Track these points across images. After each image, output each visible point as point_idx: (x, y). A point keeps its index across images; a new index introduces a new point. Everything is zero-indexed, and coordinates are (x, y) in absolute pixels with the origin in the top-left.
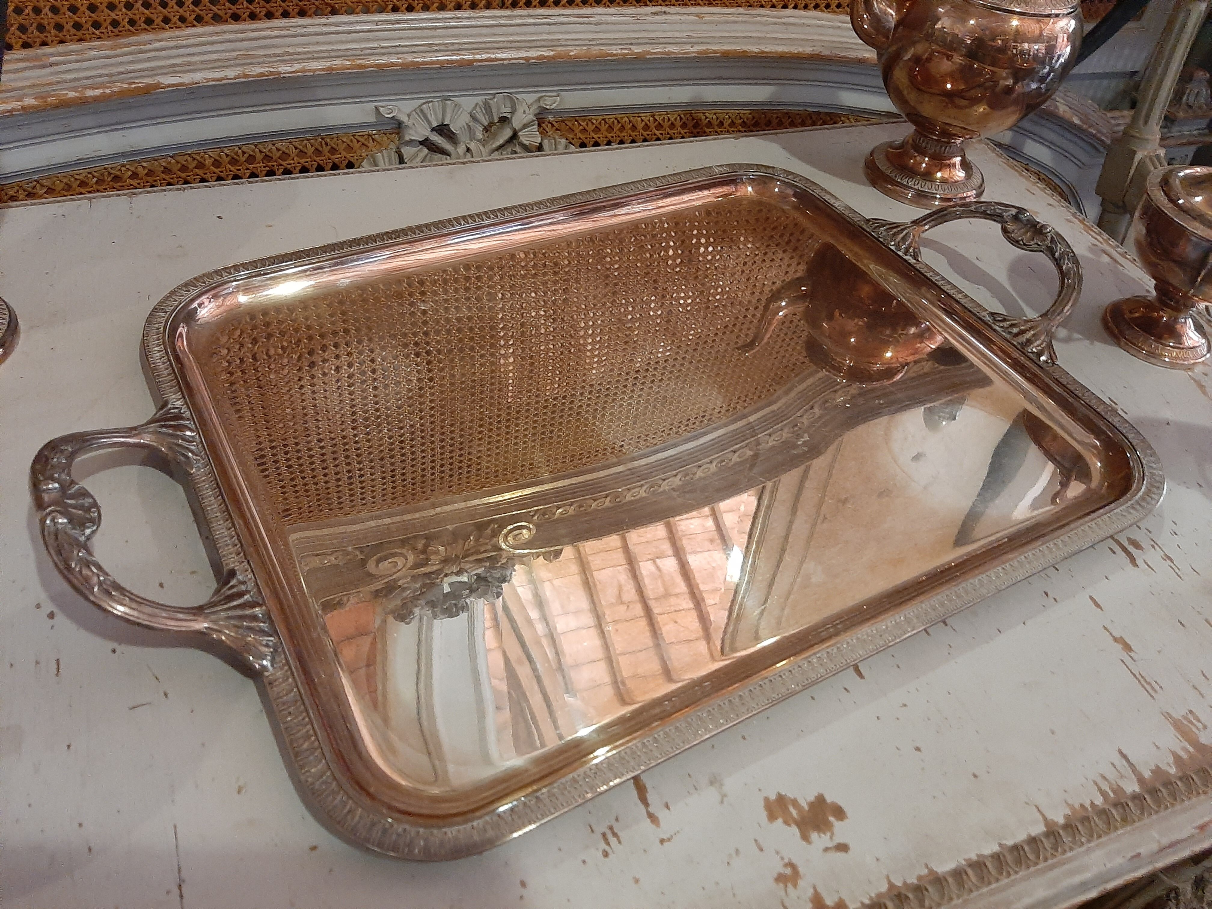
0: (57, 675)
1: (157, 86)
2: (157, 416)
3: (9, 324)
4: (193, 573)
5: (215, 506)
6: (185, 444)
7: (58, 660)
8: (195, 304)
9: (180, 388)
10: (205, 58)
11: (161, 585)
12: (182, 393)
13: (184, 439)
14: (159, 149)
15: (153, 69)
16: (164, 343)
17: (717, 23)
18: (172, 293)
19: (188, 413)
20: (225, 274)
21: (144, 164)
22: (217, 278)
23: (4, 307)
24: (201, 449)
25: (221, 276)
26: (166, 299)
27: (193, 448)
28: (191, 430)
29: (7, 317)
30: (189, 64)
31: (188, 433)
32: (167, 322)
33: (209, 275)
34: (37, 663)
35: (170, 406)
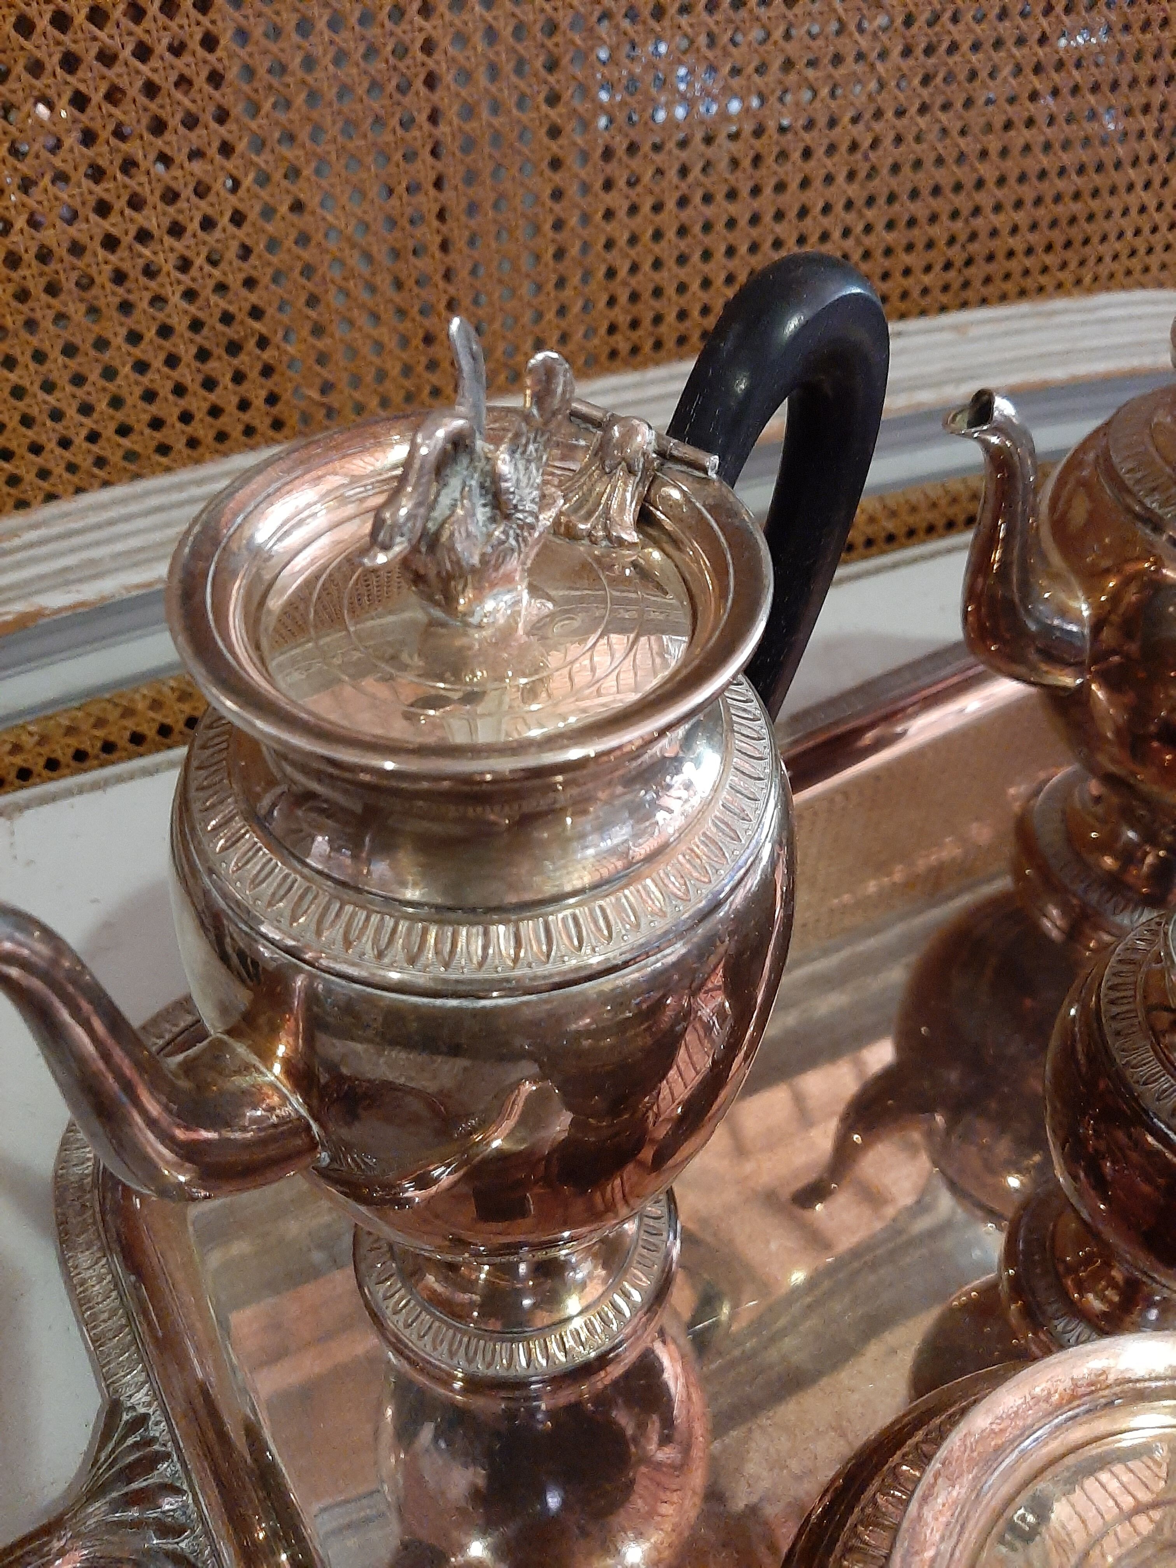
1: (39, 614)
10: (119, 547)
14: (54, 702)
15: (27, 582)
17: (991, 337)
21: (32, 728)
30: (92, 562)
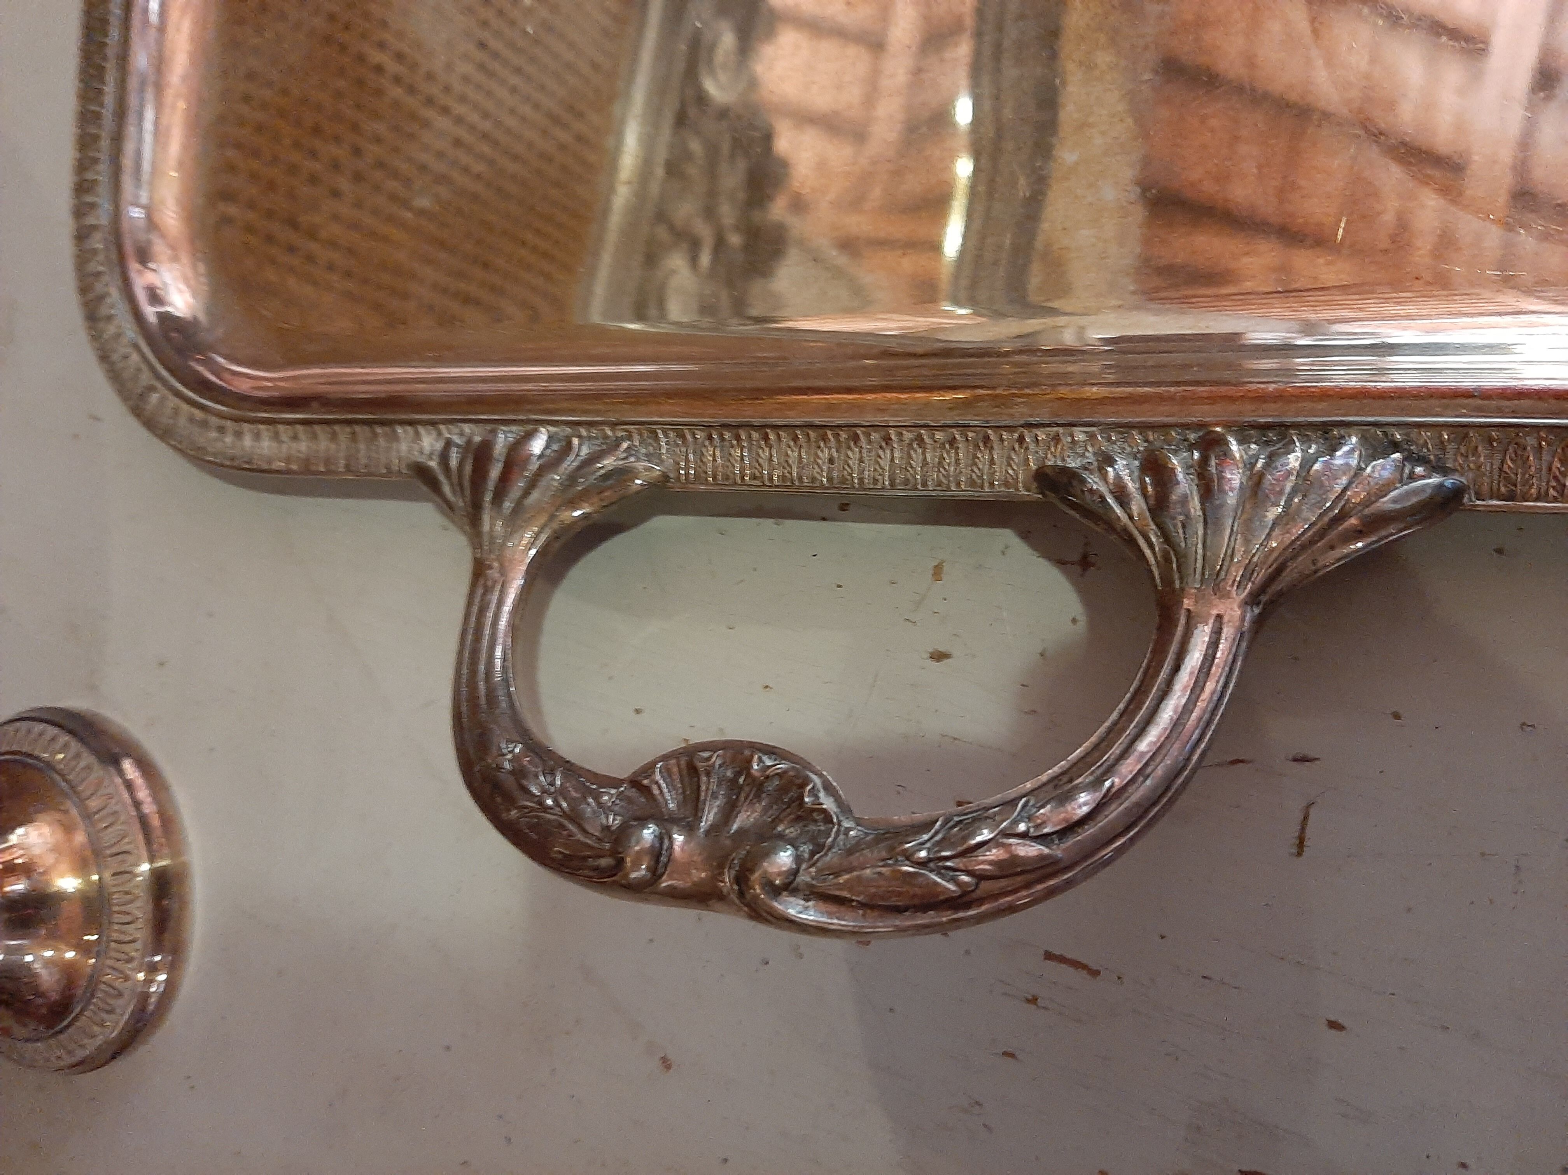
0: (1095, 973)
2: (459, 503)
3: (71, 732)
4: (938, 572)
5: (765, 454)
6: (570, 463)
7: (1049, 956)
8: (150, 312)
9: (382, 423)
11: (939, 656)
12: (402, 423)
13: (549, 463)
16: (236, 420)
18: (104, 357)
19: (467, 428)
20: (90, 220)
22: (97, 242)
23: (24, 725)
24: (594, 432)
25: (94, 228)
26: (115, 376)
27: (585, 451)
28: (529, 436)
29: (52, 731)
31: (537, 445)
32: (178, 394)
33: (83, 258)
34: (1033, 1000)
35: (433, 464)
